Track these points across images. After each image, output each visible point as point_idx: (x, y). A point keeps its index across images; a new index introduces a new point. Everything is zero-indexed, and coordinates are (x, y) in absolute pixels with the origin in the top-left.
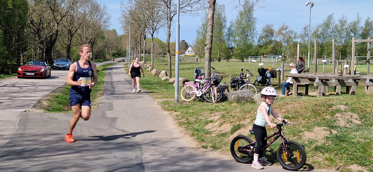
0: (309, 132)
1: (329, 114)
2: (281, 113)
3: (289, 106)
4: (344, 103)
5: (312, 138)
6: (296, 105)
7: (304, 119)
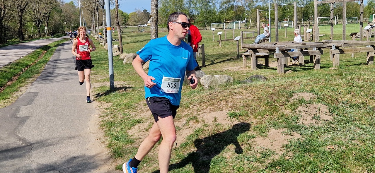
0: (263, 138)
1: (289, 107)
2: (227, 108)
3: (237, 97)
4: (309, 89)
5: (266, 148)
6: (247, 95)
7: (256, 117)
